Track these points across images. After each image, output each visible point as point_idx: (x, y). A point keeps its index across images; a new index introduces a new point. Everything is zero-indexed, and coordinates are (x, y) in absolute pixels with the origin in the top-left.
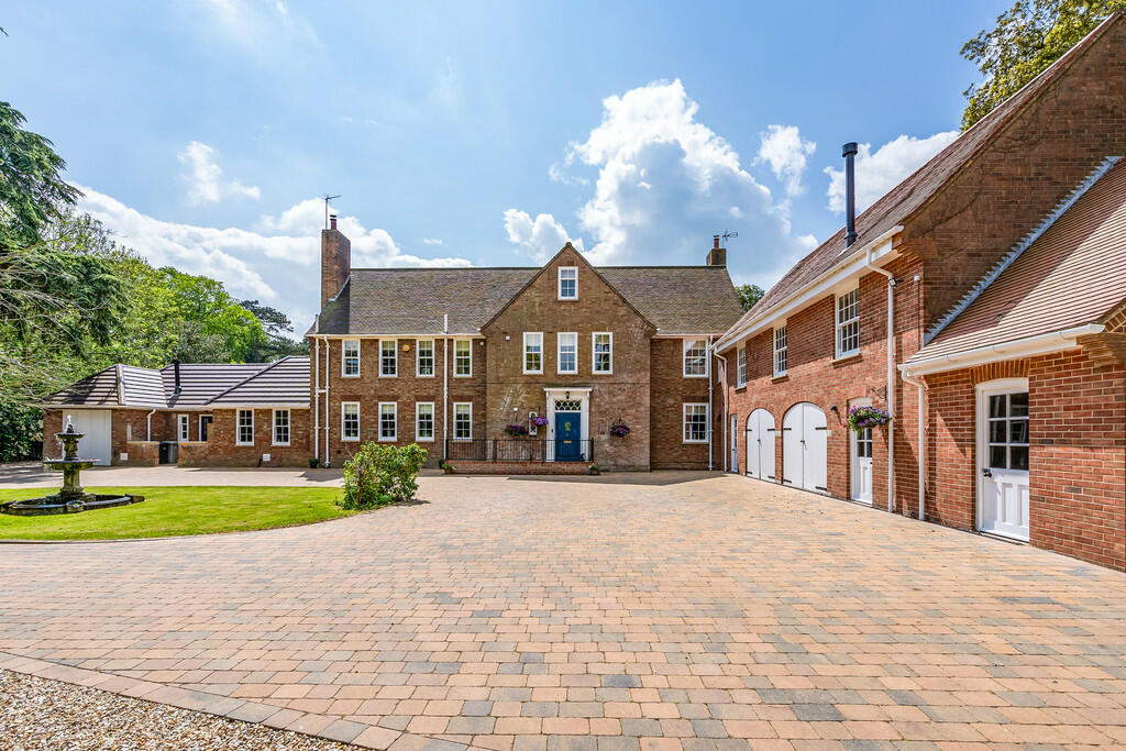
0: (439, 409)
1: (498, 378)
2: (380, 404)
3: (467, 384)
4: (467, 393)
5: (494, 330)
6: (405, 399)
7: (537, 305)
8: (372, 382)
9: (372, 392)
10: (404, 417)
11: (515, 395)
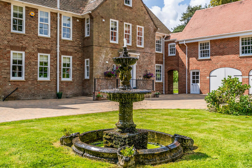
0: (54, 59)
1: (99, 43)
2: (12, 52)
3: (69, 44)
4: (69, 50)
5: (97, 14)
6: (30, 50)
7: (116, 5)
8: (5, 35)
9: (6, 42)
10: (30, 63)
11: (107, 54)
